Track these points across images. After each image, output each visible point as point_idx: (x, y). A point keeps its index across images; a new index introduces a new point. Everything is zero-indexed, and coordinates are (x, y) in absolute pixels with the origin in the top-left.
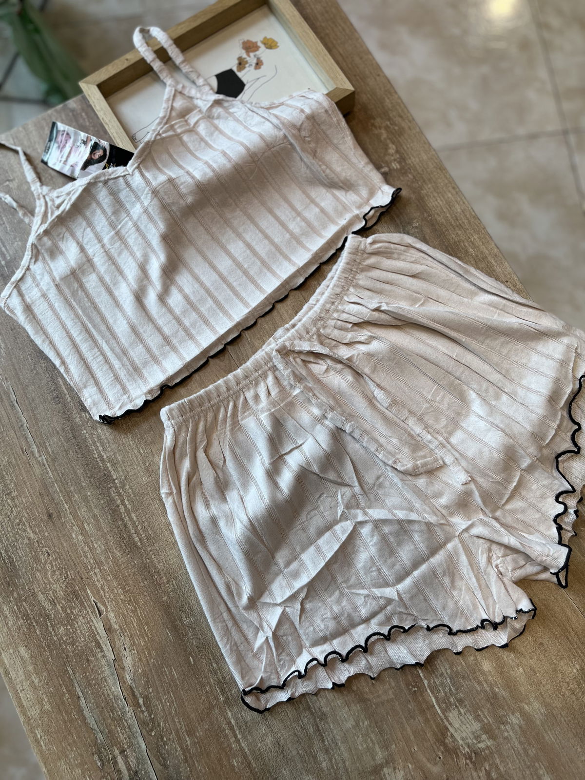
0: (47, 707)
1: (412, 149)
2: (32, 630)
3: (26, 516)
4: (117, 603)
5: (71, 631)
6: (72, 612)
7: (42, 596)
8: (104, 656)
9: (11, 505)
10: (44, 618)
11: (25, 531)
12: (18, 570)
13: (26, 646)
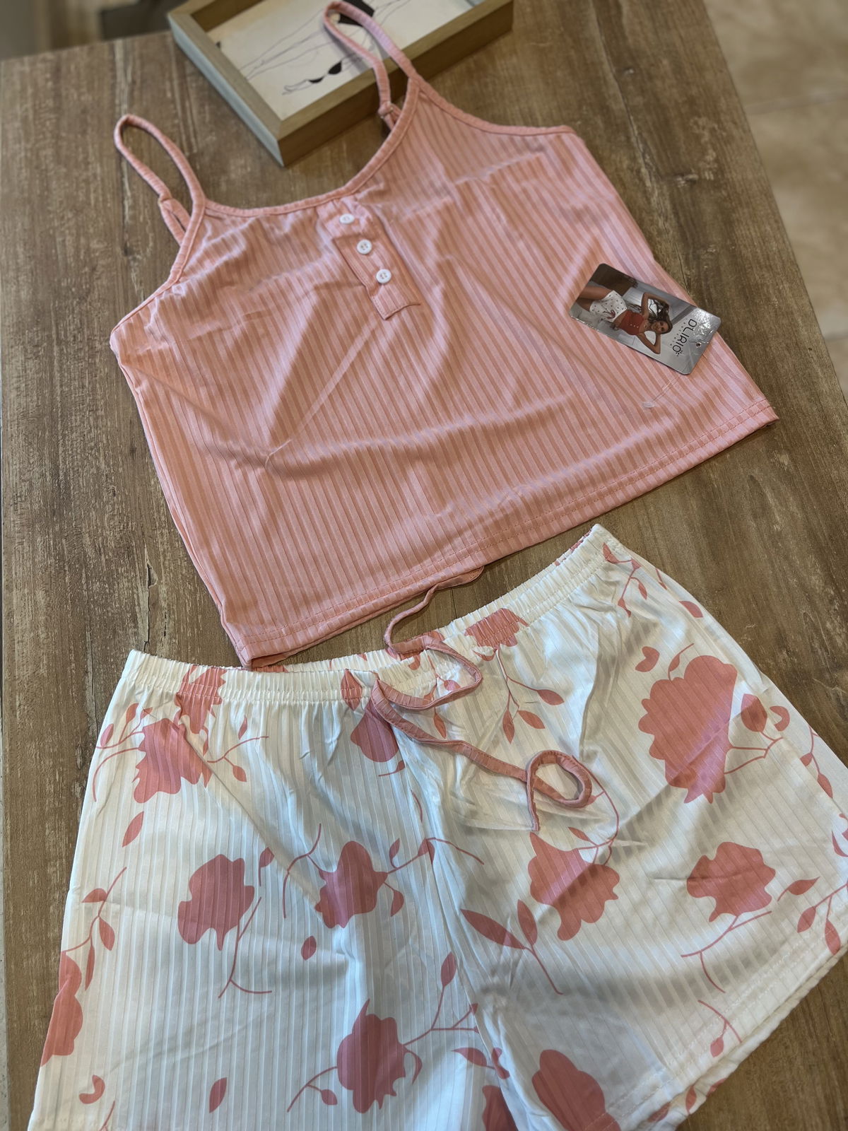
0: (43, 671)
1: (737, 162)
2: (61, 575)
3: (105, 442)
4: (176, 576)
5: (107, 591)
6: (117, 570)
7: (88, 539)
8: (136, 634)
9: (92, 423)
10: (81, 565)
11: (97, 458)
12: (71, 501)
13: (46, 591)
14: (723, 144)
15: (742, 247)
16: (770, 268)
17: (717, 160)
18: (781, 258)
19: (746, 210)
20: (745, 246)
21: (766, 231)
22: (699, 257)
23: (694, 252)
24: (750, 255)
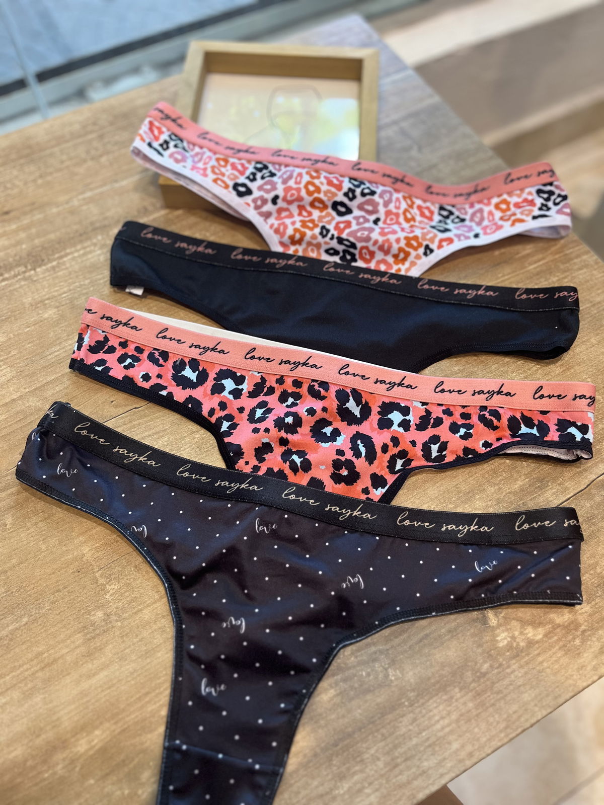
14: (561, 644)
15: (411, 715)
16: (393, 765)
17: (531, 643)
18: (415, 778)
19: (471, 705)
20: (415, 720)
21: (450, 743)
22: (374, 660)
23: (381, 652)
24: (404, 730)
